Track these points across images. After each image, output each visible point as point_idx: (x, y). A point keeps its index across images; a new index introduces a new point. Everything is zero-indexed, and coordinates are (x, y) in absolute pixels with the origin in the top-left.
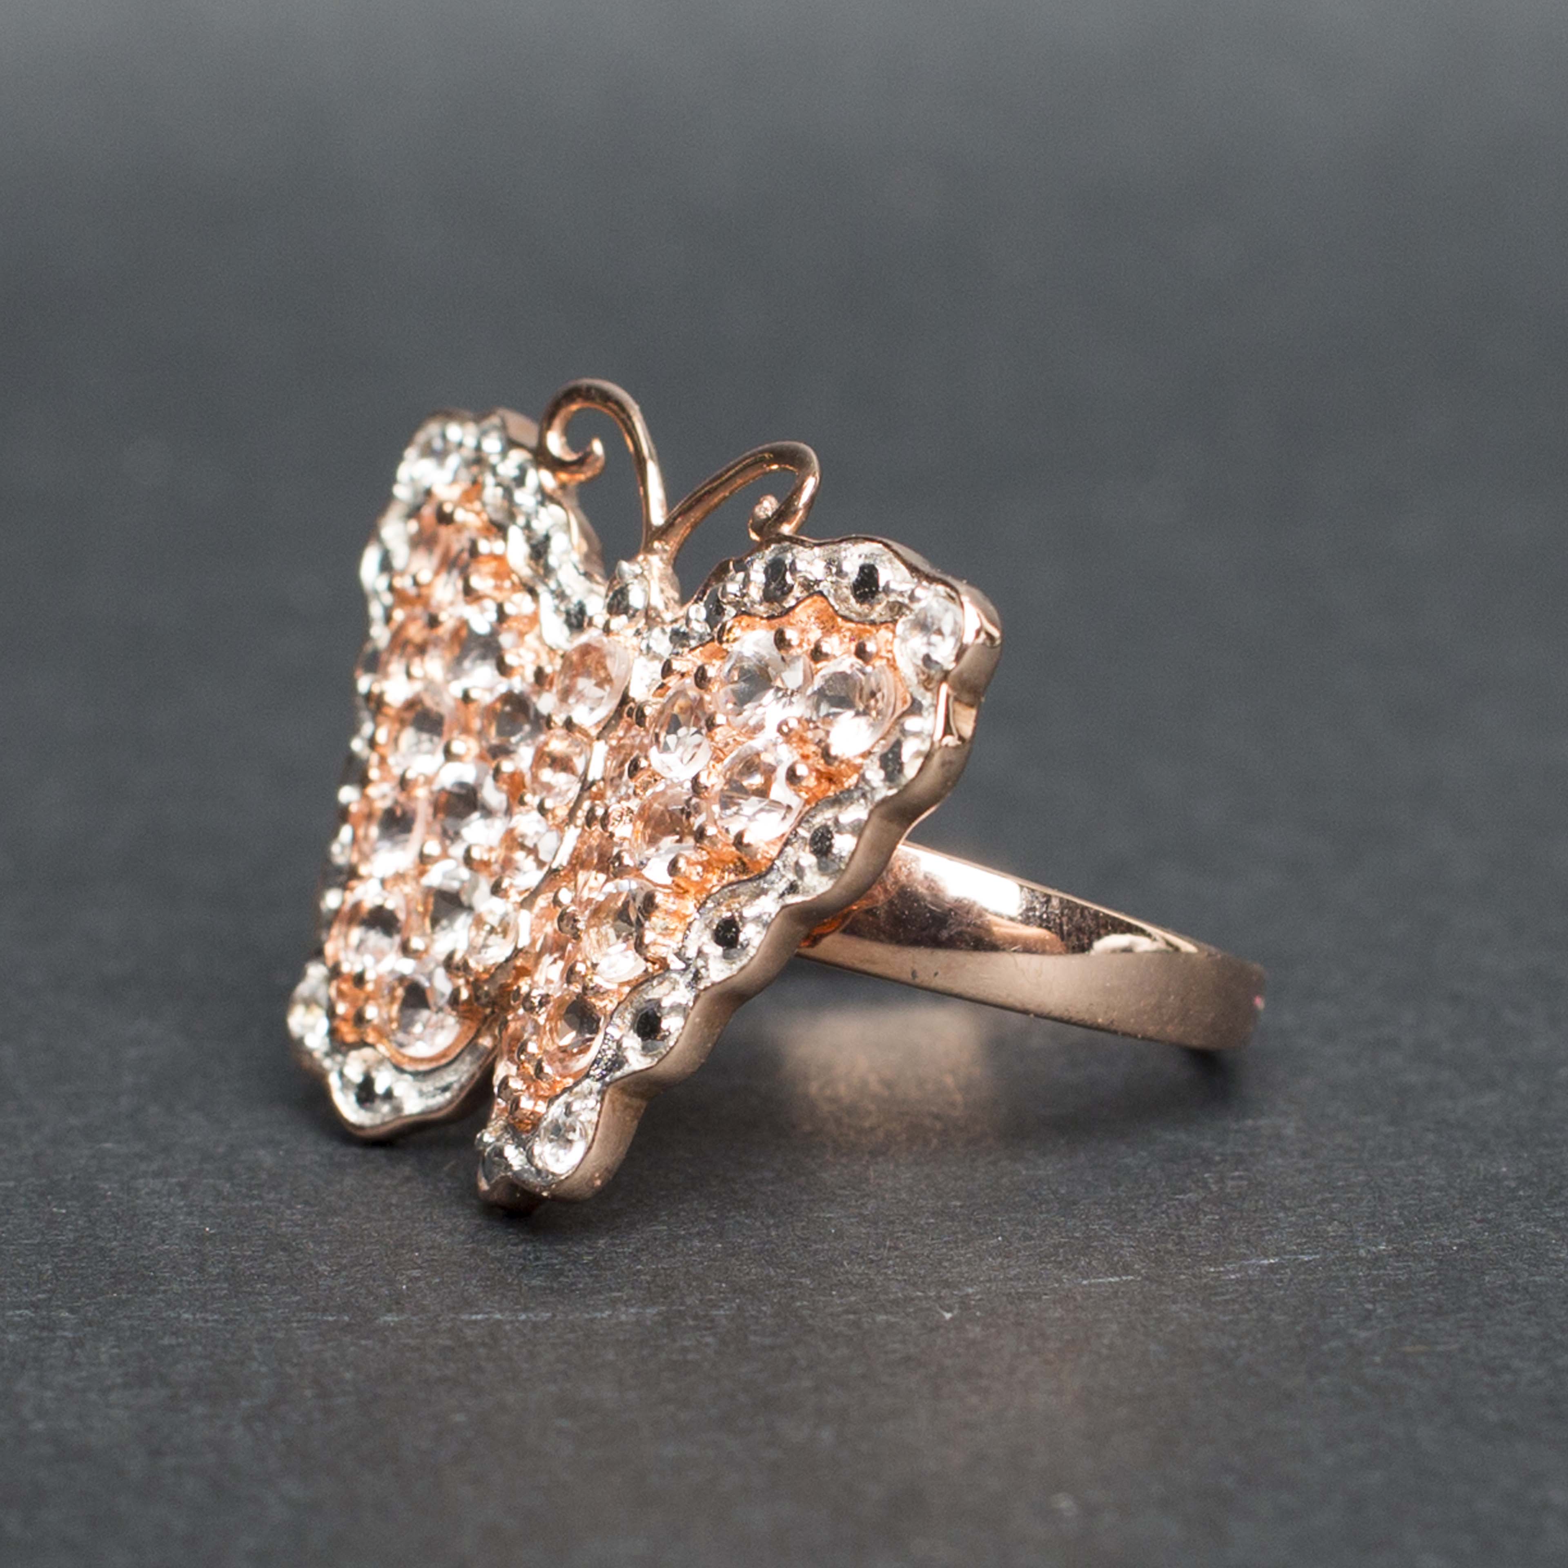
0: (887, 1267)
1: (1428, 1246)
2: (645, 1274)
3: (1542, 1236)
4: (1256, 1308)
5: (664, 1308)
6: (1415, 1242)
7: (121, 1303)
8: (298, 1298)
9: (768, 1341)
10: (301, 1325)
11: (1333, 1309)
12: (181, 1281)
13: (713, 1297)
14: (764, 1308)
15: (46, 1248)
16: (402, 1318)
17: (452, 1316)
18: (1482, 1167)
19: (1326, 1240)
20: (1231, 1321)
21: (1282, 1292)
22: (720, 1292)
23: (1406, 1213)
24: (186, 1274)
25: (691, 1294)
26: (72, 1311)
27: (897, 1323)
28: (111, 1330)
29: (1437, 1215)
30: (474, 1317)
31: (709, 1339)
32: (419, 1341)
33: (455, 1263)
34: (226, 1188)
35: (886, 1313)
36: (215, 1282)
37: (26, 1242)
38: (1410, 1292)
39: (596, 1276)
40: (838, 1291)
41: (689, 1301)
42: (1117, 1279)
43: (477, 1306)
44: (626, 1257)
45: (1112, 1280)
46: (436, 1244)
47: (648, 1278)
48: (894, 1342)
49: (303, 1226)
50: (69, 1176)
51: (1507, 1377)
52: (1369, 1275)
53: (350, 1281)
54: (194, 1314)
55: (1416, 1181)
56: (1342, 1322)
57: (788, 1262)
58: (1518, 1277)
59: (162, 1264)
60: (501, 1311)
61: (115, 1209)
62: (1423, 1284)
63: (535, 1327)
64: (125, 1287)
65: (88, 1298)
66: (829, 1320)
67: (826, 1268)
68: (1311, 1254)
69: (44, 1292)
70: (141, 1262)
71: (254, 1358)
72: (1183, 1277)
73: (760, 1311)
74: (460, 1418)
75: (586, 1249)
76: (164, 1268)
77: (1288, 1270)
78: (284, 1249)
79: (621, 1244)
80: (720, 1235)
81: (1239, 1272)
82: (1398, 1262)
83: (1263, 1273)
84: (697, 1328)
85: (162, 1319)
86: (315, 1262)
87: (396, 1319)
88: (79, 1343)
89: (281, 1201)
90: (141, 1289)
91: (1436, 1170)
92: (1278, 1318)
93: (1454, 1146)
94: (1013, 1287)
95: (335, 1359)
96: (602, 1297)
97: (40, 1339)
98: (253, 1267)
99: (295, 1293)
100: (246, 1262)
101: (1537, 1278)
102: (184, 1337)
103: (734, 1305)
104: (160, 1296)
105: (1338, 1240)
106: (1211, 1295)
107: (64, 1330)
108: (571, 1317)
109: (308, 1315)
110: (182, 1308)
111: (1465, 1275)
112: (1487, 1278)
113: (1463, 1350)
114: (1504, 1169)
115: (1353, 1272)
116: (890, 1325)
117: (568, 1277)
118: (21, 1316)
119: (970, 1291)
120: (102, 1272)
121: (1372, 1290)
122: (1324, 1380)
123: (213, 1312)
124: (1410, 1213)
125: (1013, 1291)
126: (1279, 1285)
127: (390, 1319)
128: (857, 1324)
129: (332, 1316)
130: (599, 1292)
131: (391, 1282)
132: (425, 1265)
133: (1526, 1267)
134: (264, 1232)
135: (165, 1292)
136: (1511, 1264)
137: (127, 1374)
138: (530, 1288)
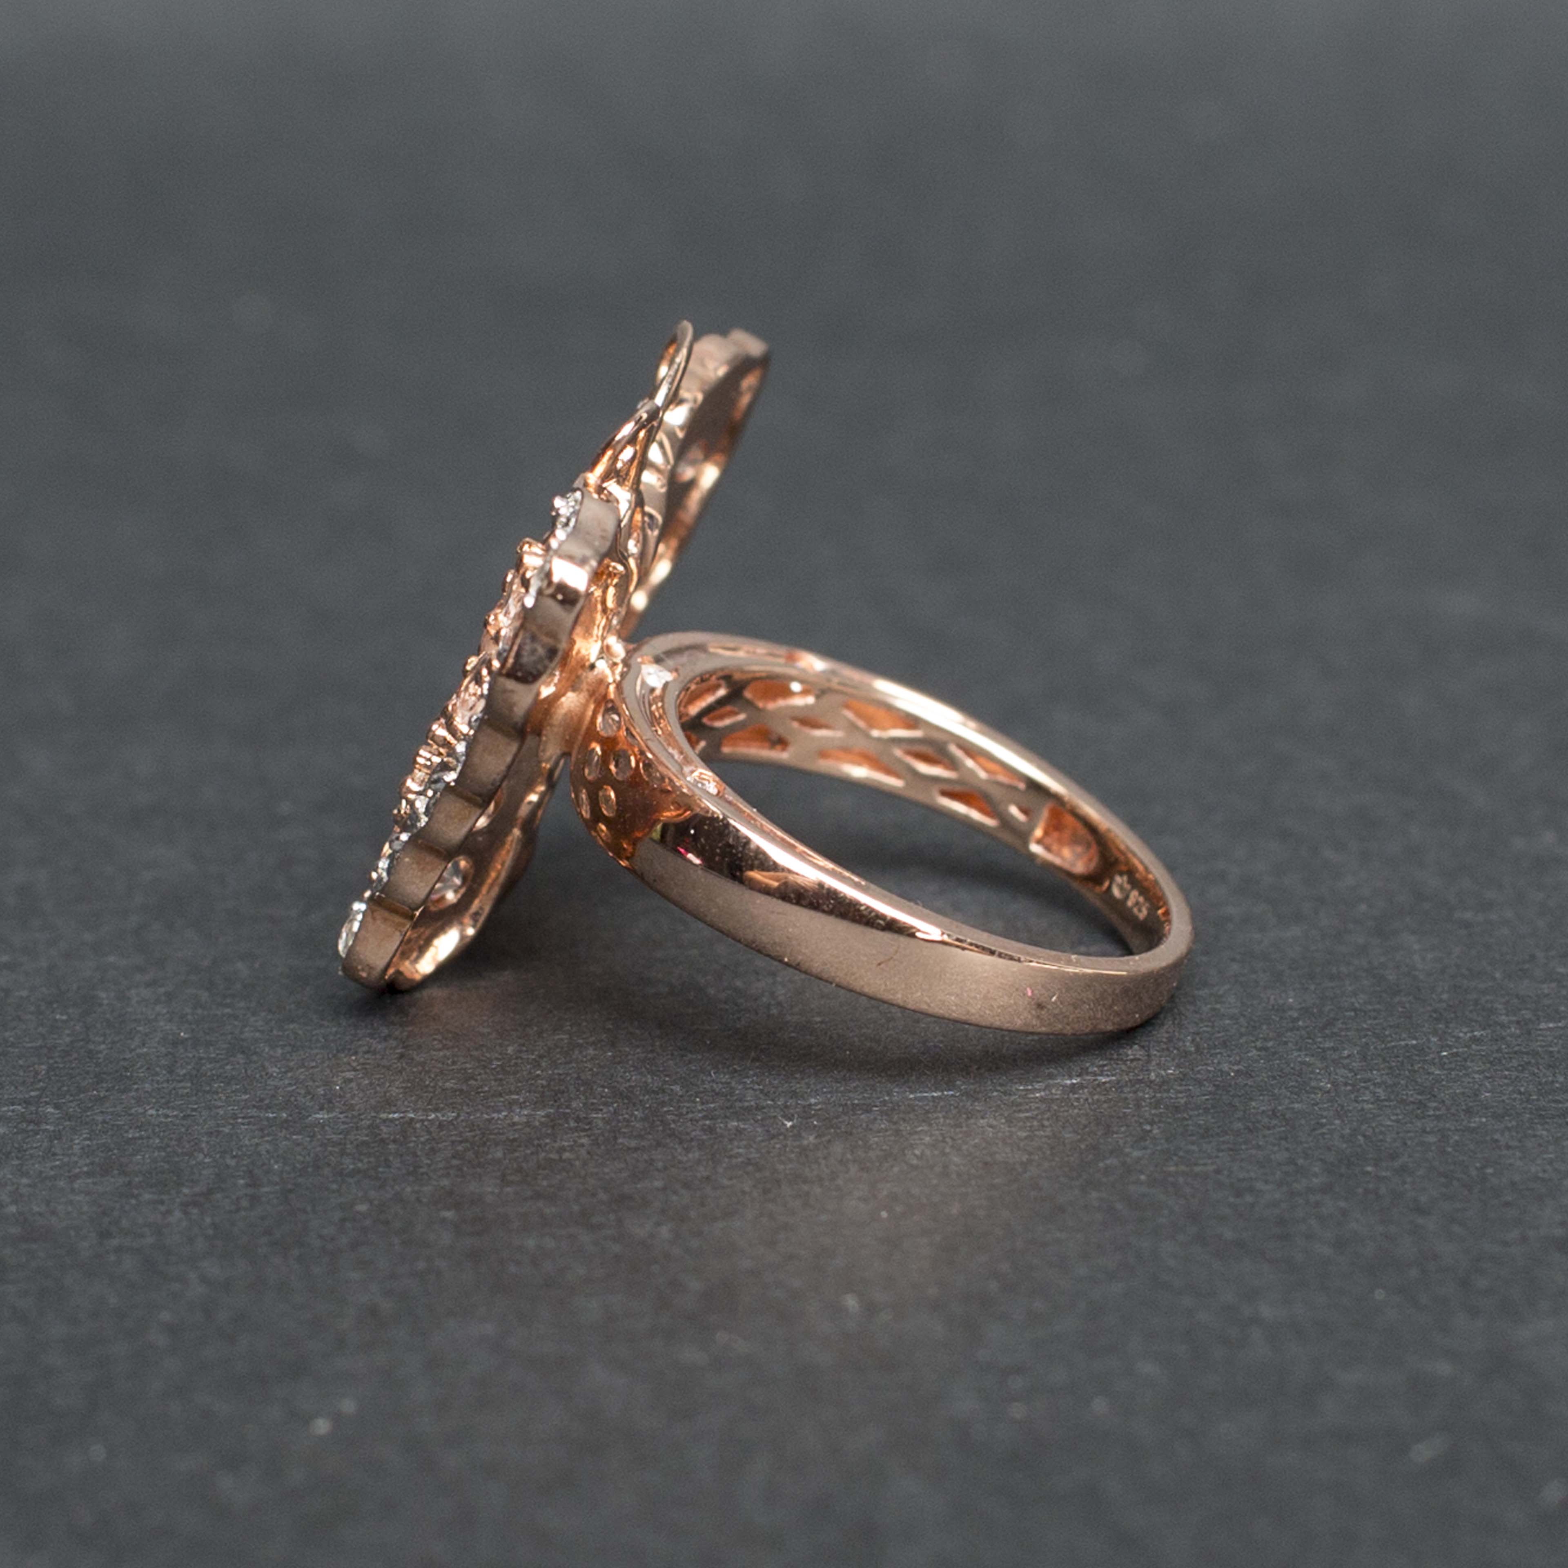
0: (748, 1077)
1: (1209, 1072)
2: (542, 1079)
3: (1309, 1065)
4: (1051, 1126)
5: (552, 1111)
6: (1200, 1068)
7: (100, 1100)
8: (247, 1096)
9: (633, 1143)
10: (246, 1121)
11: (1115, 1129)
12: (153, 1080)
13: (595, 1101)
14: (636, 1113)
15: (45, 1051)
16: (331, 1115)
17: (373, 1114)
18: (1272, 997)
19: (1125, 1062)
20: (1026, 1138)
21: (1076, 1111)
22: (602, 1097)
23: (1198, 1039)
24: (157, 1074)
25: (578, 1097)
26: (57, 1106)
27: (745, 1129)
28: (87, 1123)
29: (1224, 1042)
30: (391, 1116)
31: (585, 1141)
32: (341, 1136)
33: (384, 1067)
34: (204, 996)
35: (738, 1120)
36: (180, 1081)
37: (29, 1045)
38: (1185, 1115)
39: (501, 1080)
40: (701, 1098)
41: (574, 1104)
42: (939, 1094)
43: (395, 1106)
44: (528, 1063)
45: (935, 1094)
46: (372, 1049)
47: (544, 1082)
48: (739, 1147)
49: (262, 1032)
50: (75, 987)
51: (1249, 1199)
52: (1154, 1096)
53: (293, 1082)
54: (157, 1110)
55: (1214, 1009)
56: (1121, 1142)
57: (664, 1070)
58: (1280, 1104)
59: (139, 1065)
60: (415, 1111)
61: (108, 1016)
62: (1198, 1107)
63: (441, 1126)
64: (105, 1085)
65: (71, 1095)
66: (689, 1124)
67: (695, 1076)
68: (1108, 1076)
69: (38, 1089)
70: (122, 1063)
71: (201, 1150)
72: (995, 1094)
73: (632, 1115)
74: (363, 1208)
75: (497, 1055)
76: (140, 1068)
77: (1086, 1090)
78: (243, 1052)
79: (527, 1051)
80: (613, 1045)
81: (1044, 1090)
82: (1181, 1085)
83: (1064, 1092)
84: (576, 1129)
85: (131, 1115)
86: (267, 1064)
87: (326, 1116)
88: (57, 1136)
89: (248, 1008)
90: (117, 1088)
91: (1232, 999)
92: (1068, 1135)
93: (1254, 976)
94: (850, 1099)
95: (268, 1152)
96: (502, 1099)
97: (24, 1131)
98: (214, 1068)
99: (245, 1093)
100: (211, 1063)
101: (1296, 1106)
102: (146, 1131)
103: (611, 1109)
104: (133, 1094)
105: (1135, 1063)
106: (1015, 1111)
107: (47, 1123)
108: (472, 1117)
109: (253, 1112)
110: (149, 1104)
111: (1236, 1100)
112: (1253, 1104)
113: (1218, 1172)
114: (1291, 1000)
115: (1140, 1094)
116: (739, 1131)
117: (476, 1080)
118: (13, 1111)
119: (813, 1101)
120: (87, 1073)
121: (1153, 1112)
122: (1094, 1194)
123: (173, 1108)
124: (1201, 1039)
125: (849, 1102)
126: (1076, 1104)
127: (321, 1116)
128: (711, 1130)
129: (273, 1113)
130: (501, 1095)
131: (327, 1083)
132: (359, 1068)
133: (1288, 1094)
134: (229, 1037)
135: (137, 1089)
136: (1276, 1091)
137: (92, 1163)
138: (443, 1090)
